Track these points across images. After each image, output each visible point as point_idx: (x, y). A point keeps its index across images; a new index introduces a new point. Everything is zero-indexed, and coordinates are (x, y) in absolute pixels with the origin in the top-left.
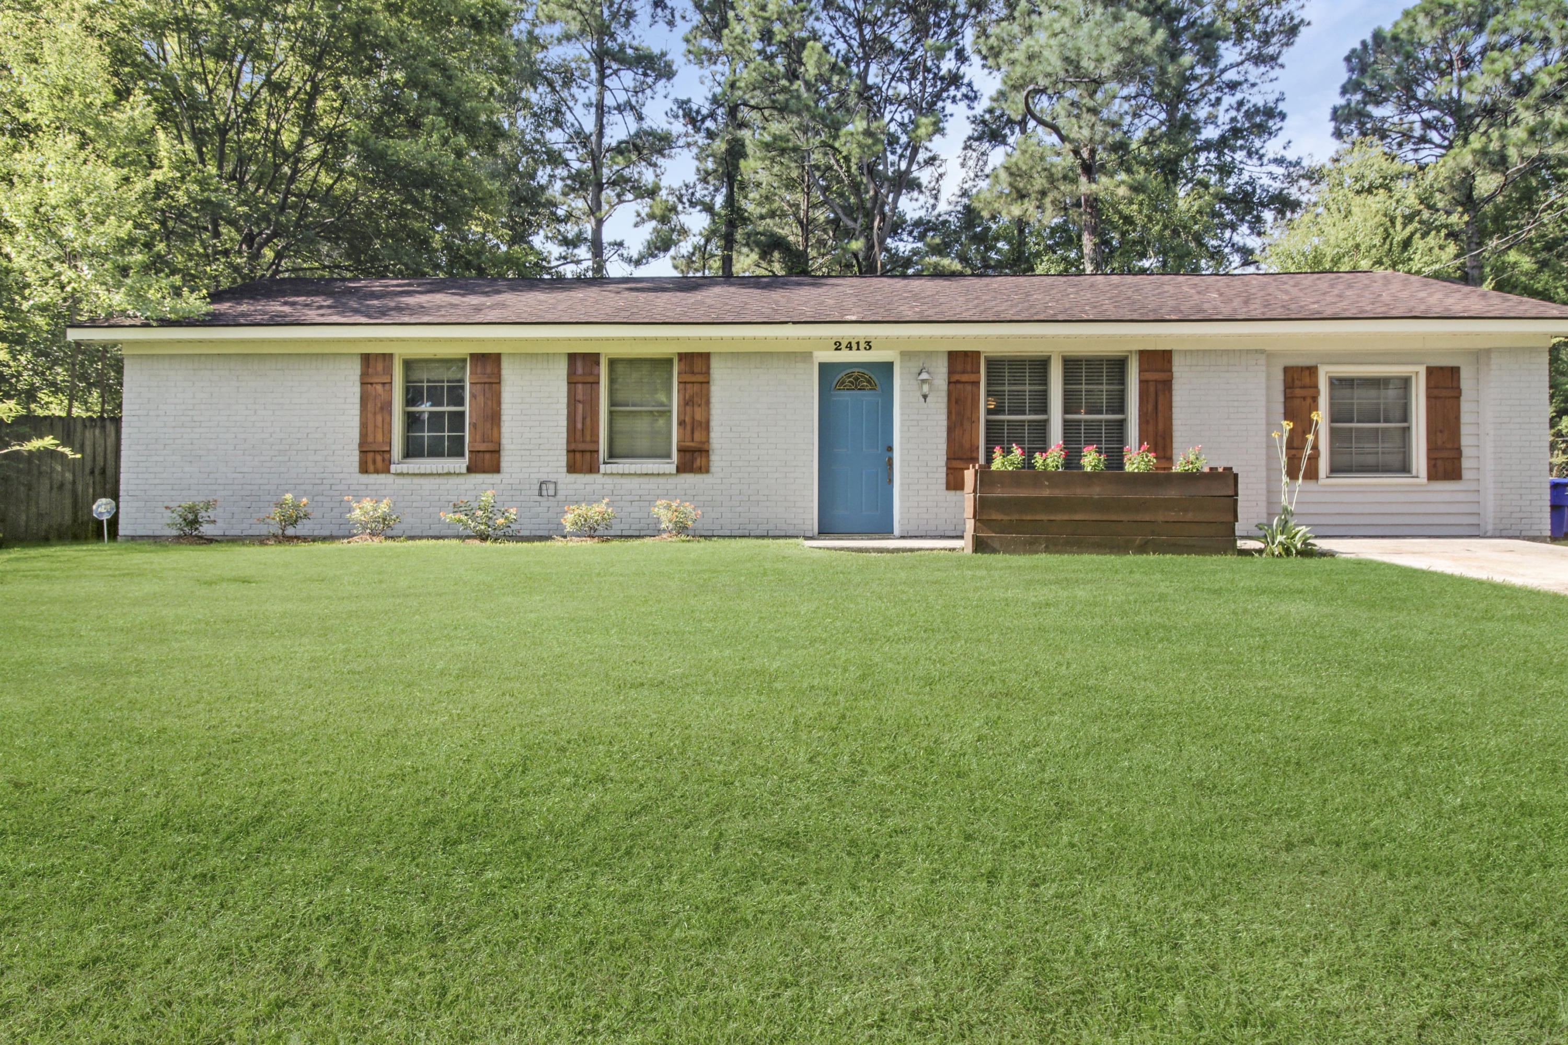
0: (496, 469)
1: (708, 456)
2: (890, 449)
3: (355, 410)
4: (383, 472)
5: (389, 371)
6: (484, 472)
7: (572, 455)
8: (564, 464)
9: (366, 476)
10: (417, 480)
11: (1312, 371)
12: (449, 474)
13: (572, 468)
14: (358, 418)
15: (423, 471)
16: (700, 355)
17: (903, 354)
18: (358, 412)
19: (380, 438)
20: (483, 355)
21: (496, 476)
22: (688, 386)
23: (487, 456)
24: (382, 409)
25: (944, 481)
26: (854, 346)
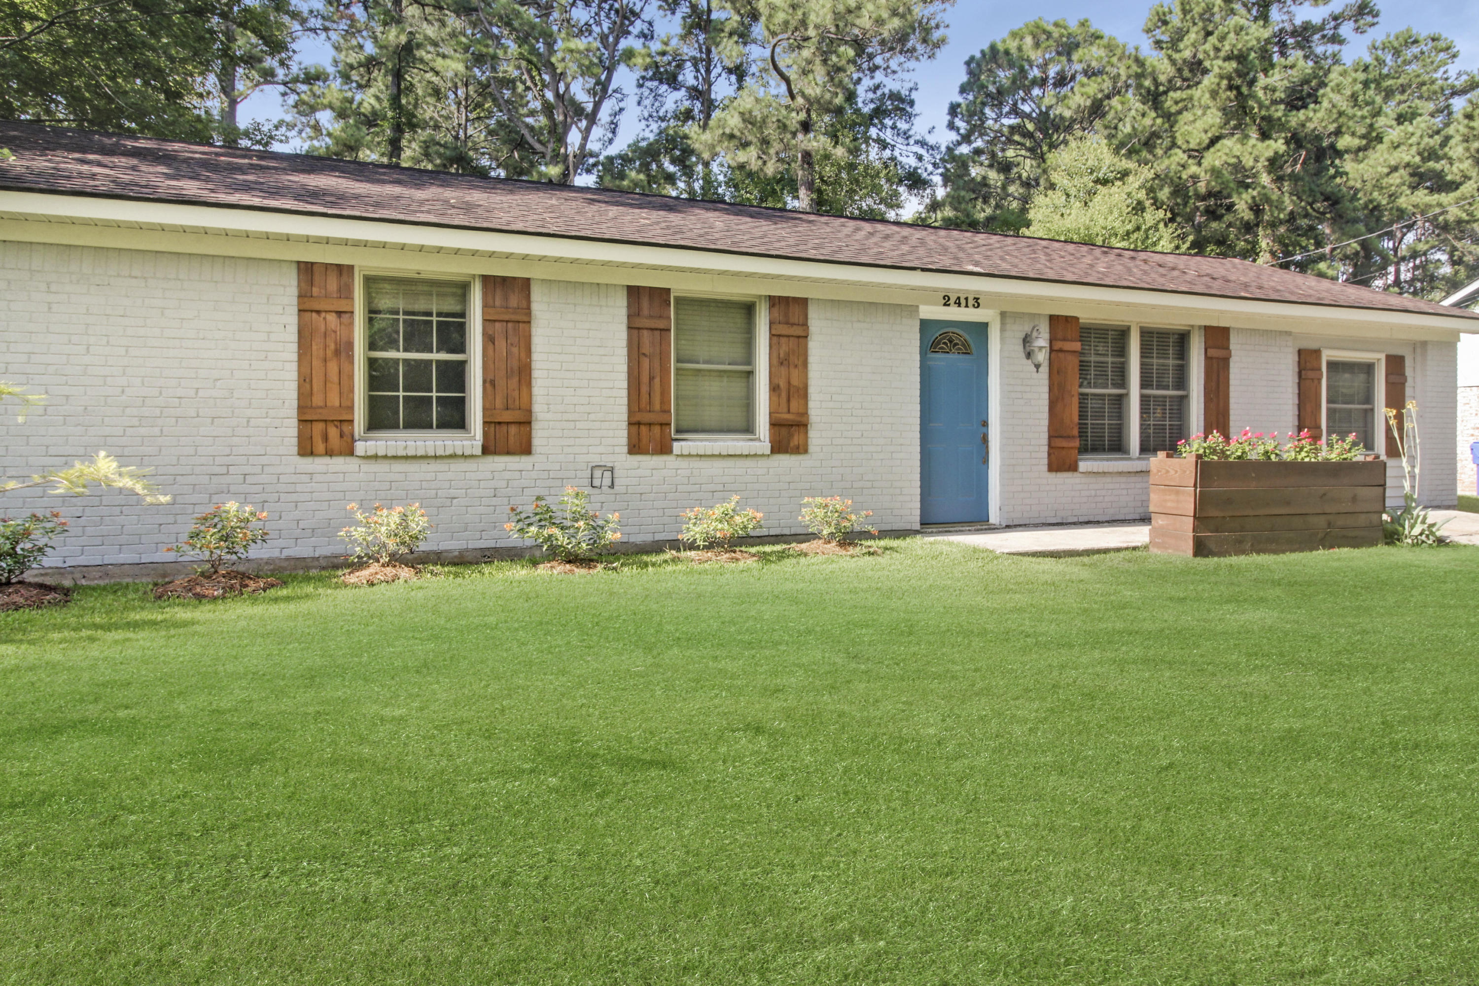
0: (526, 449)
1: (806, 433)
2: (985, 424)
3: (290, 352)
4: (340, 454)
5: (346, 292)
6: (508, 453)
7: (634, 429)
8: (624, 441)
9: (309, 460)
10: (399, 467)
11: (1317, 353)
12: (453, 456)
13: (635, 448)
14: (294, 366)
15: (411, 453)
16: (795, 299)
17: (1003, 315)
18: (295, 357)
19: (334, 400)
20: (504, 279)
21: (524, 459)
22: (783, 340)
23: (513, 429)
24: (337, 353)
25: (1046, 461)
26: (963, 302)
